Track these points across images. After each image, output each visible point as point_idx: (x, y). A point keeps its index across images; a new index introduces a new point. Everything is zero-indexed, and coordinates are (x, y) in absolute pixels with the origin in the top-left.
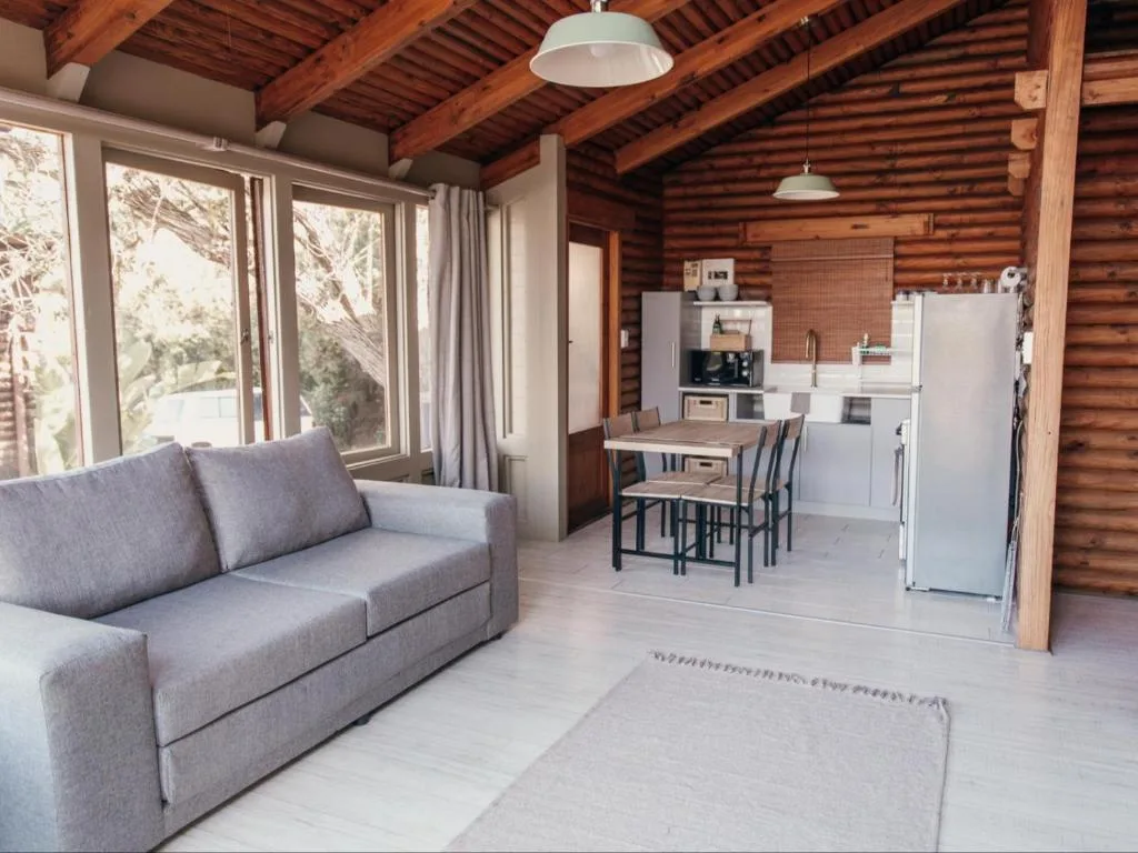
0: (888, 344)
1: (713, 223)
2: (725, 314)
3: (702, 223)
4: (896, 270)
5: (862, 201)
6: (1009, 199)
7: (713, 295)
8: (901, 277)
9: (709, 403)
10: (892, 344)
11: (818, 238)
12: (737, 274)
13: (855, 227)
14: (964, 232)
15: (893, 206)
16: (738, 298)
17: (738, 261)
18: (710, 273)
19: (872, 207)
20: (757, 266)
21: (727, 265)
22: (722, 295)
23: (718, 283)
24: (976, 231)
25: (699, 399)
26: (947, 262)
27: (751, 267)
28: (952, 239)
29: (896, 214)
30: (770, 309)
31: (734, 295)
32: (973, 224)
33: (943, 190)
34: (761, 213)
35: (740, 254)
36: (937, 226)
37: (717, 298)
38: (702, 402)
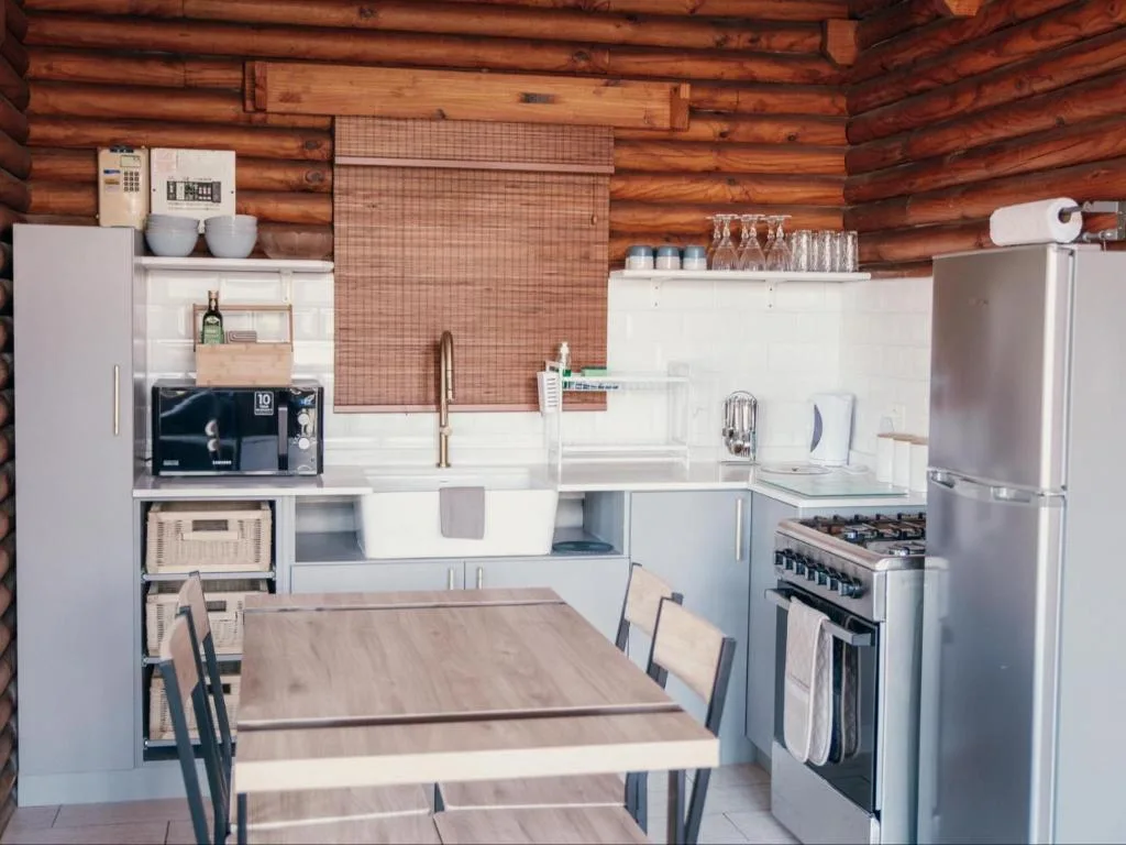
0: (600, 365)
1: (173, 56)
2: (231, 291)
3: (140, 54)
4: (617, 201)
5: (539, 42)
6: (825, 70)
7: (190, 241)
8: (626, 217)
9: (222, 525)
10: (610, 364)
11: (443, 116)
12: (243, 190)
13: (528, 98)
14: (743, 130)
15: (606, 60)
16: (258, 252)
17: (243, 159)
18: (171, 185)
19: (560, 58)
20: (293, 176)
21: (219, 165)
22: (214, 242)
23: (199, 211)
24: (766, 130)
25: (188, 517)
26: (715, 190)
27: (277, 175)
28: (721, 144)
29: (614, 77)
30: (328, 283)
31: (248, 243)
32: (759, 115)
33: (706, 38)
34: (302, 44)
35: (250, 142)
36: (695, 112)
37: (202, 248)
38: (198, 526)
